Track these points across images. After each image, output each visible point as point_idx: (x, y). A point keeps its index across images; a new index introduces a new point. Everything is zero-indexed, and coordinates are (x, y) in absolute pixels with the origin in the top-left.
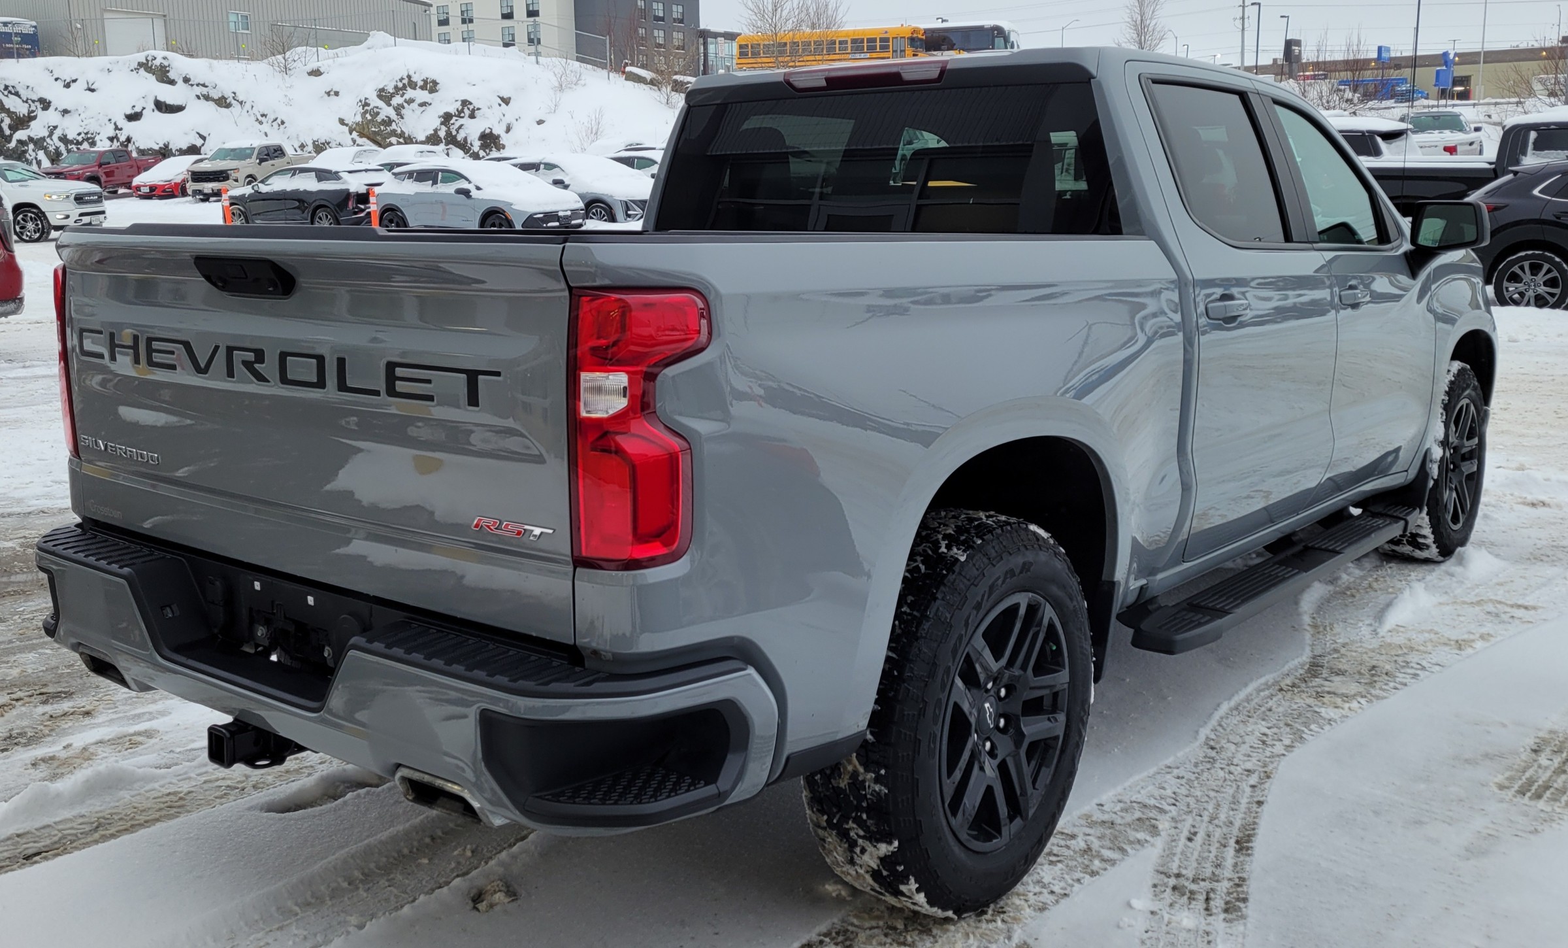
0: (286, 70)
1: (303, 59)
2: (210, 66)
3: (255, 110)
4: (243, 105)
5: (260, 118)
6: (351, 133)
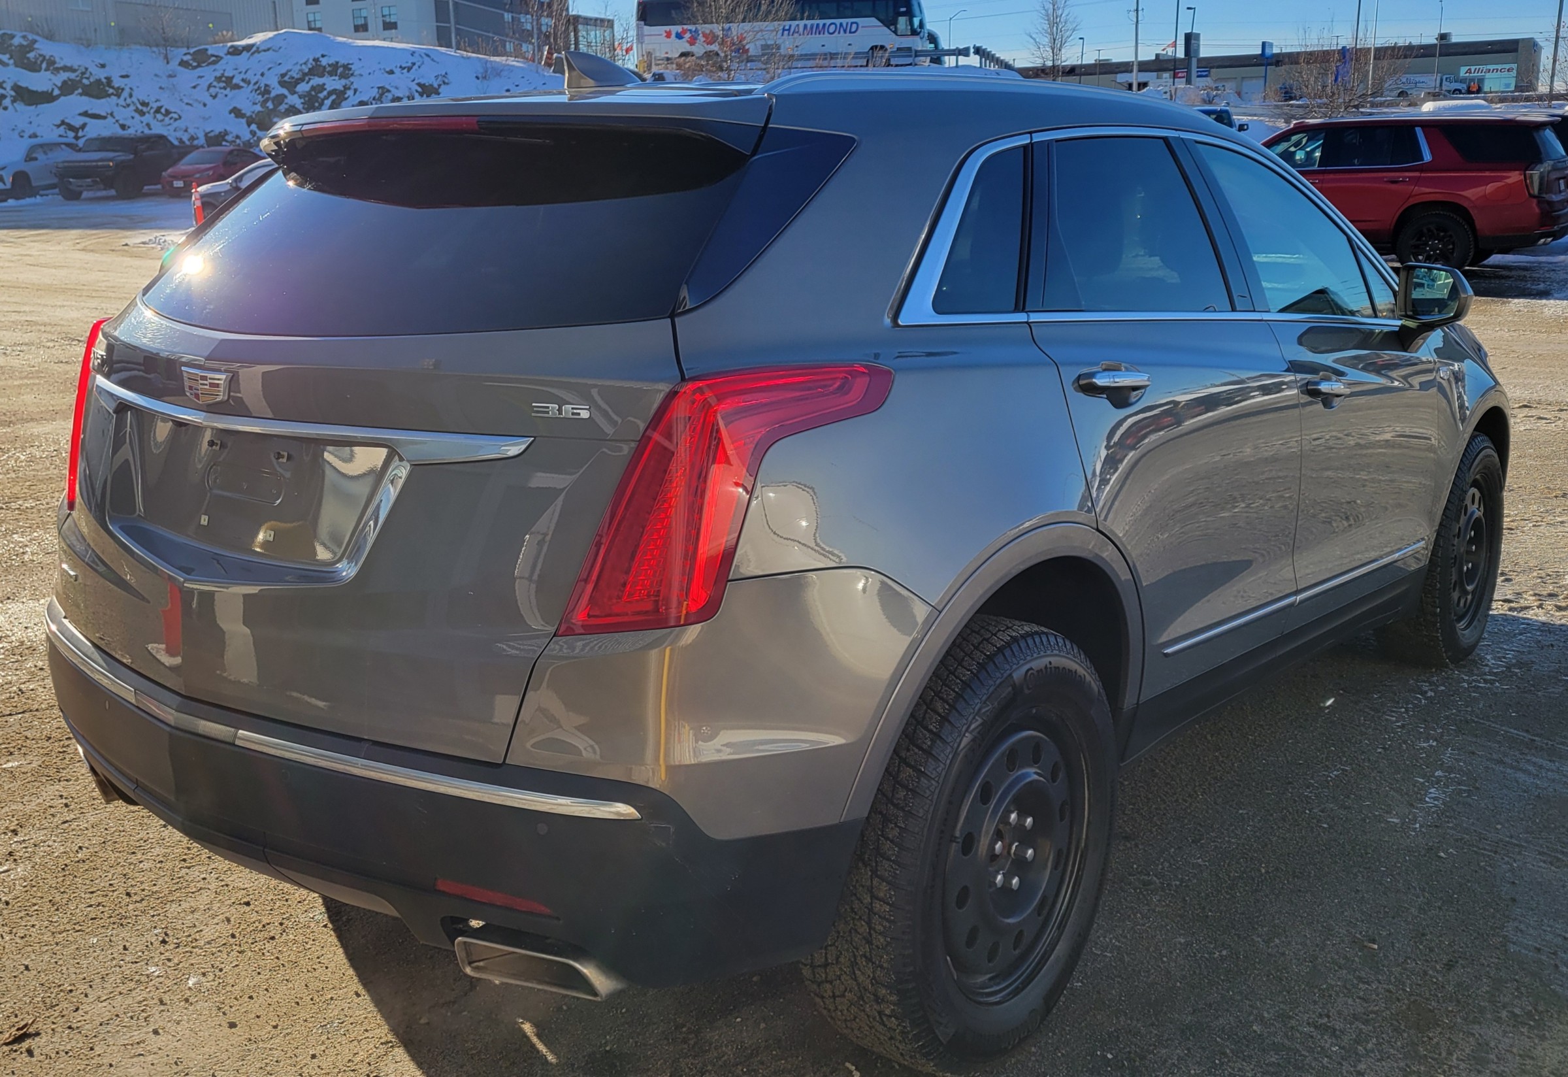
2: (76, 49)
3: (134, 99)
4: (118, 92)
5: (140, 107)
6: (249, 125)
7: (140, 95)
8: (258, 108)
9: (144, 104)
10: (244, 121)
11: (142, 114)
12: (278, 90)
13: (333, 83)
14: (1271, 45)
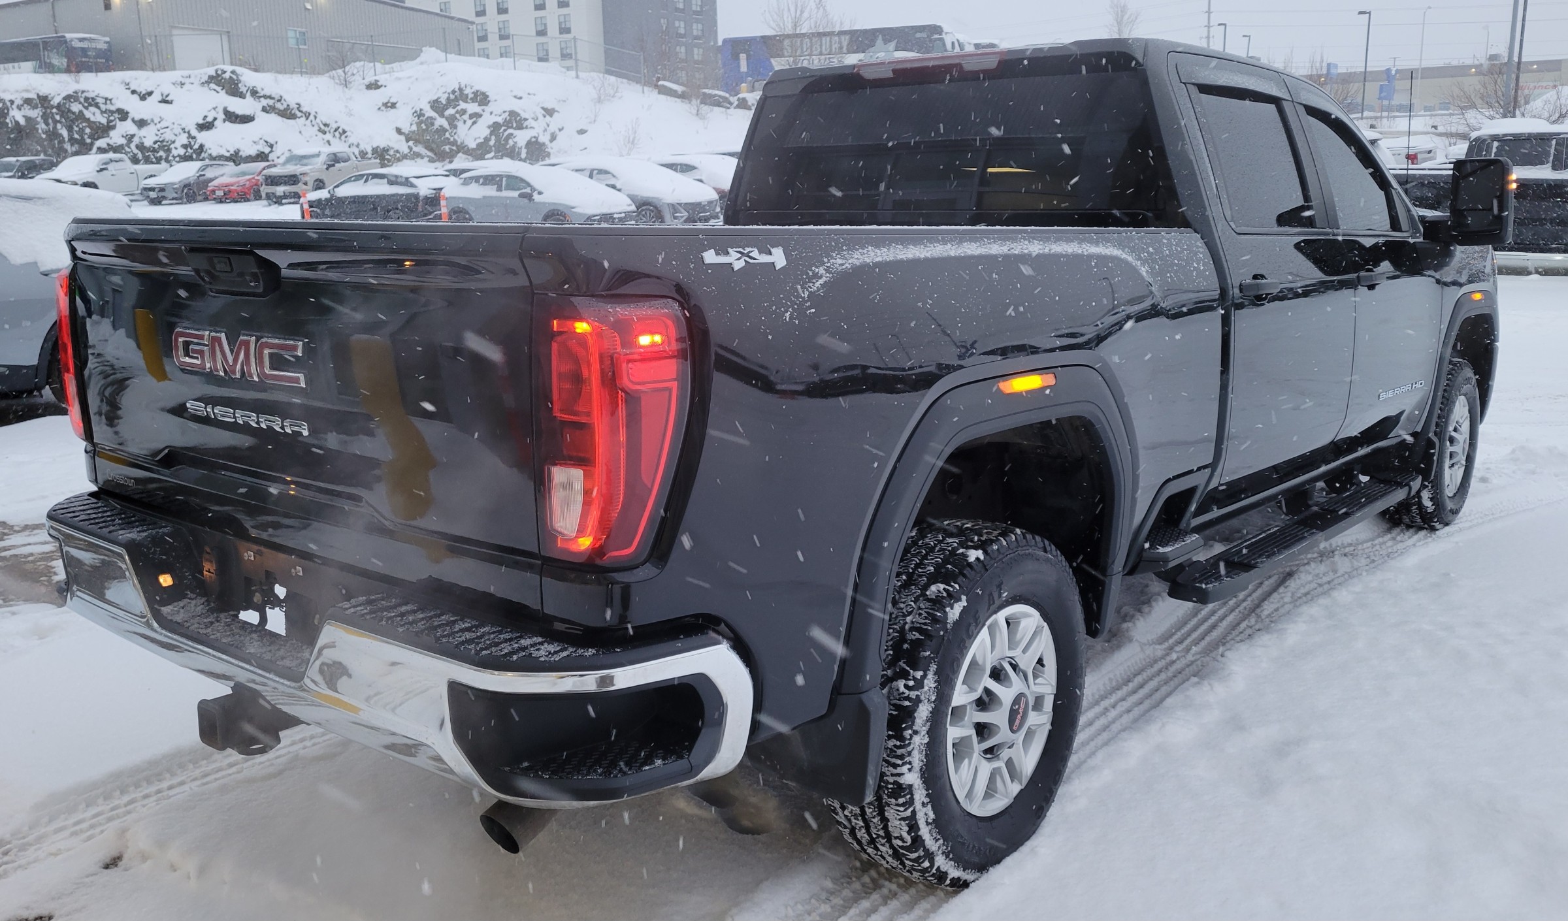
0: (346, 84)
1: (361, 73)
2: (276, 80)
3: (318, 120)
4: (307, 115)
5: (323, 127)
6: (407, 141)
7: (323, 118)
8: (414, 128)
9: (326, 125)
10: (403, 138)
11: (324, 133)
12: (430, 113)
13: (473, 108)
14: (1336, 66)
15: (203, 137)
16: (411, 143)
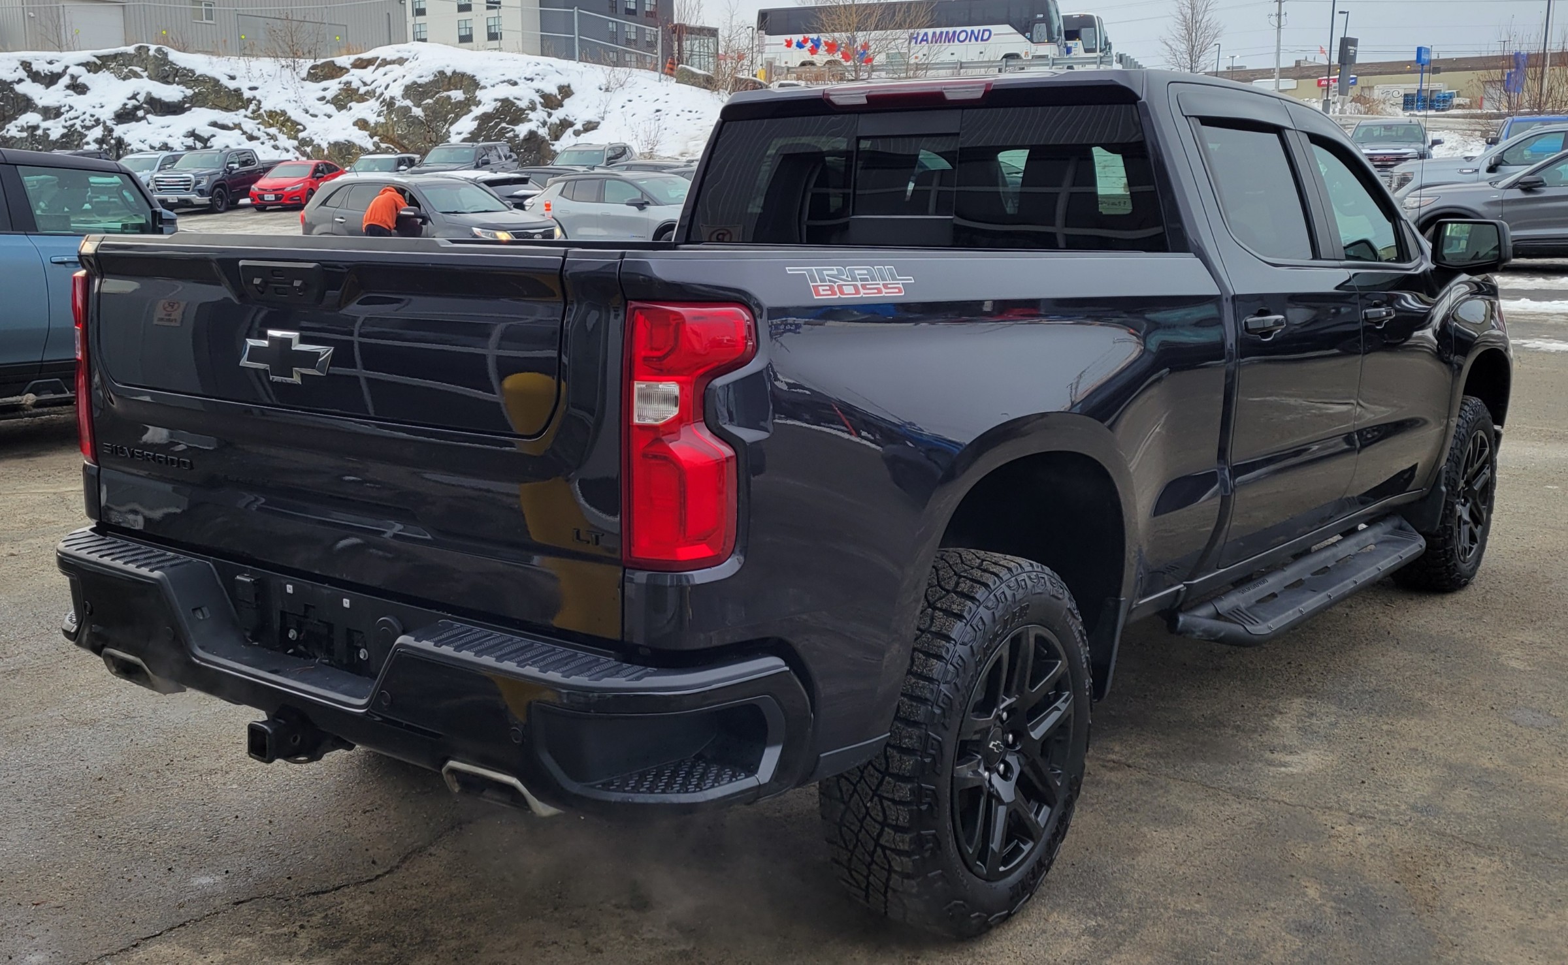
3: (261, 110)
4: (246, 103)
5: (267, 119)
6: (372, 135)
7: (267, 106)
8: (382, 120)
10: (366, 132)
12: (401, 103)
13: (457, 95)
15: (119, 130)
16: (376, 139)
